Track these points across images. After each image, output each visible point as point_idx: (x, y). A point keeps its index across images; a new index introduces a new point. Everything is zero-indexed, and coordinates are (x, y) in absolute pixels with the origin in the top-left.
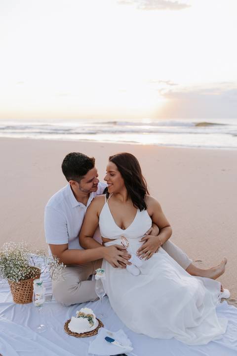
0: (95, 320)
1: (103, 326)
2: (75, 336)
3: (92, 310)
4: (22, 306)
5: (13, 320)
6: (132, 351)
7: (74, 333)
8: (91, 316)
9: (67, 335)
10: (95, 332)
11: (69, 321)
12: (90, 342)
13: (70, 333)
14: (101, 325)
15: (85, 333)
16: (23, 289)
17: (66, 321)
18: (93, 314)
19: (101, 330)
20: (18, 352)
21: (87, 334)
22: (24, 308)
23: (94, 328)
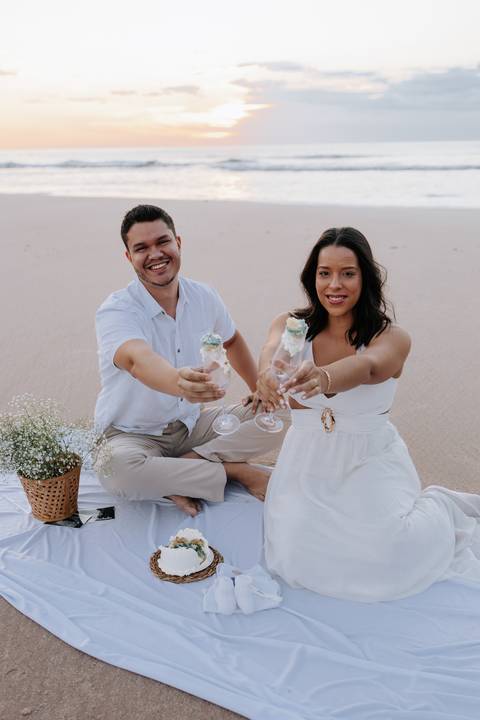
0: (206, 549)
1: (223, 560)
2: (175, 581)
3: (200, 531)
4: (62, 531)
5: (49, 560)
6: (282, 603)
7: (170, 576)
8: (200, 543)
9: (157, 581)
10: (210, 571)
11: (158, 555)
12: (204, 591)
13: (163, 576)
14: (218, 558)
15: (192, 574)
16: (51, 494)
17: (151, 554)
18: (203, 539)
19: (220, 567)
20: (71, 619)
21: (196, 576)
22: (65, 534)
23: (207, 563)
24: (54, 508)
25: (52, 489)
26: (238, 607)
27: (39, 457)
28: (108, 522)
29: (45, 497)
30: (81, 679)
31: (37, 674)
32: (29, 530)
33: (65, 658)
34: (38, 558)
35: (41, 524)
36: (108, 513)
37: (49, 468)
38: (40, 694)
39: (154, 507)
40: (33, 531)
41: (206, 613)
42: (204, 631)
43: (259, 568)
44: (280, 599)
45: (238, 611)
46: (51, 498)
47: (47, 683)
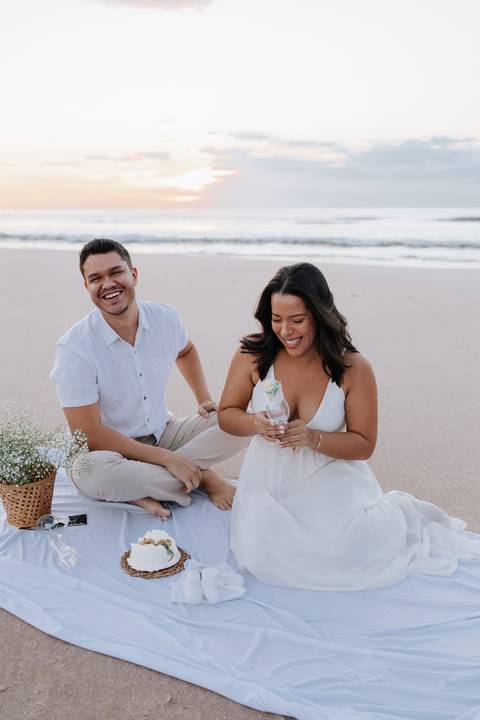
0: (174, 548)
1: (190, 558)
2: (144, 577)
3: (167, 532)
4: (36, 535)
5: (24, 560)
6: (246, 594)
7: (140, 572)
8: (168, 543)
9: (128, 577)
10: (178, 567)
11: (128, 555)
12: (172, 584)
13: (134, 572)
14: (184, 556)
15: (161, 571)
16: (26, 500)
17: (122, 554)
18: (170, 539)
19: (188, 564)
20: (45, 610)
21: (164, 572)
22: (40, 536)
23: (175, 561)
24: (29, 513)
25: (28, 495)
26: (204, 598)
27: (18, 460)
28: (81, 528)
29: (21, 503)
30: (53, 661)
31: (12, 657)
32: (5, 533)
33: (38, 643)
34: (13, 558)
35: (16, 530)
36: (81, 520)
37: (27, 473)
38: (14, 674)
39: (125, 514)
40: (7, 536)
41: (174, 603)
42: (172, 618)
43: (224, 564)
44: (244, 590)
45: (205, 602)
46: (26, 504)
47: (21, 664)
